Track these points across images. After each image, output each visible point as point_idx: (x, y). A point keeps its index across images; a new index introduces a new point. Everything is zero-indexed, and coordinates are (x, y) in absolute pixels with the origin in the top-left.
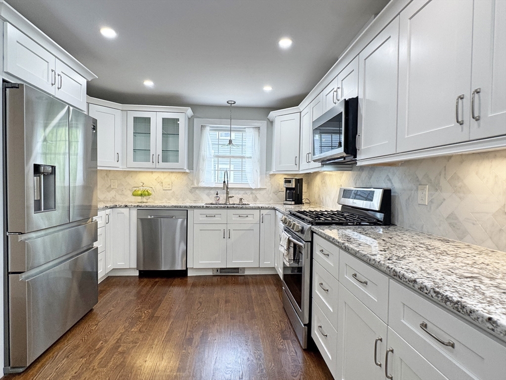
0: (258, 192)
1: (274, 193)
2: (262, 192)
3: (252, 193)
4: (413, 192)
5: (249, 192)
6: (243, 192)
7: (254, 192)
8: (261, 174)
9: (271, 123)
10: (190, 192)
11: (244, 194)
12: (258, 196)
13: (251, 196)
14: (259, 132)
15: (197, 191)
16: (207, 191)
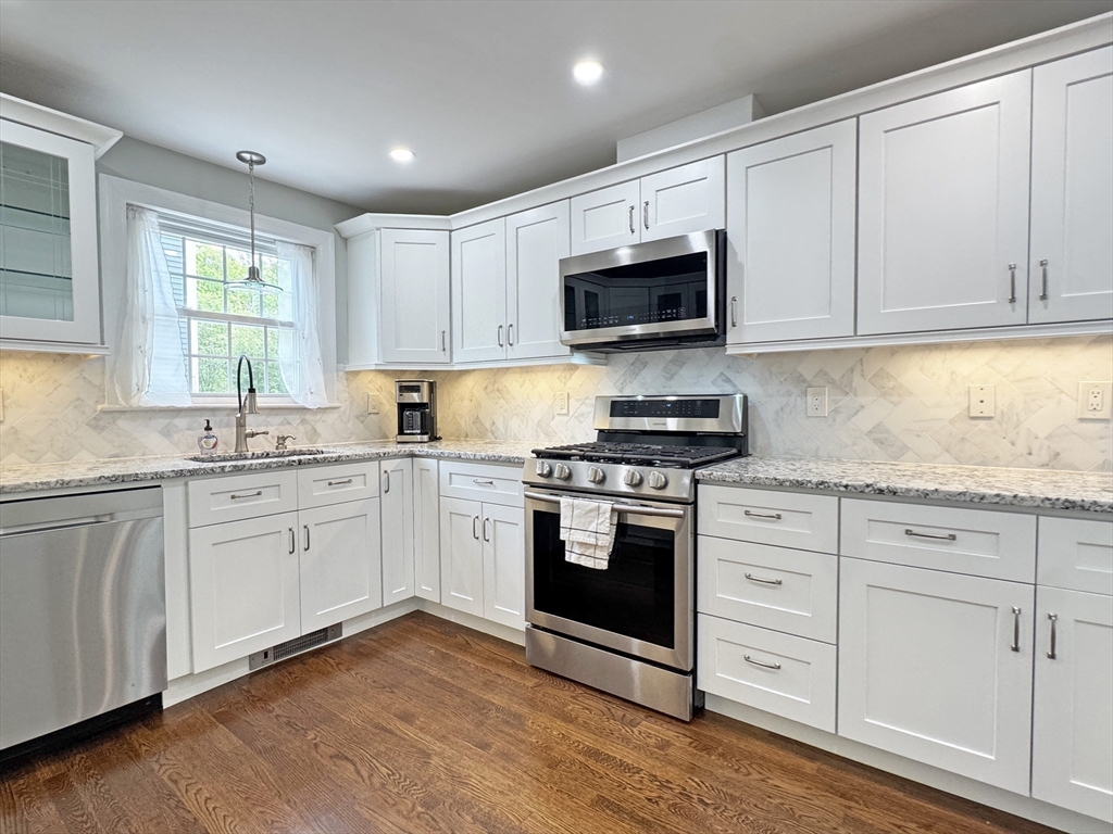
0: (318, 417)
1: (357, 417)
2: (331, 417)
3: (303, 421)
4: (793, 398)
5: (295, 418)
6: (279, 419)
7: (308, 417)
8: (325, 371)
9: (344, 241)
10: (95, 427)
11: (281, 424)
12: (319, 428)
13: (301, 428)
14: (313, 261)
15: (122, 423)
16: (162, 422)
